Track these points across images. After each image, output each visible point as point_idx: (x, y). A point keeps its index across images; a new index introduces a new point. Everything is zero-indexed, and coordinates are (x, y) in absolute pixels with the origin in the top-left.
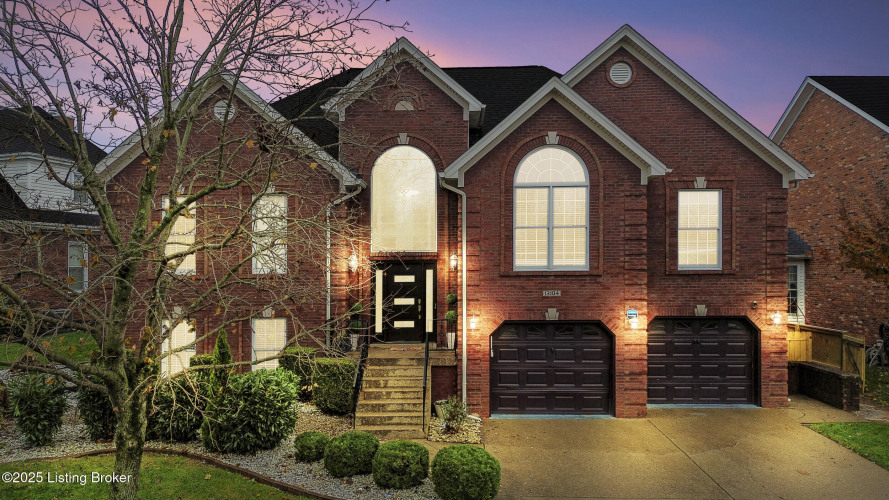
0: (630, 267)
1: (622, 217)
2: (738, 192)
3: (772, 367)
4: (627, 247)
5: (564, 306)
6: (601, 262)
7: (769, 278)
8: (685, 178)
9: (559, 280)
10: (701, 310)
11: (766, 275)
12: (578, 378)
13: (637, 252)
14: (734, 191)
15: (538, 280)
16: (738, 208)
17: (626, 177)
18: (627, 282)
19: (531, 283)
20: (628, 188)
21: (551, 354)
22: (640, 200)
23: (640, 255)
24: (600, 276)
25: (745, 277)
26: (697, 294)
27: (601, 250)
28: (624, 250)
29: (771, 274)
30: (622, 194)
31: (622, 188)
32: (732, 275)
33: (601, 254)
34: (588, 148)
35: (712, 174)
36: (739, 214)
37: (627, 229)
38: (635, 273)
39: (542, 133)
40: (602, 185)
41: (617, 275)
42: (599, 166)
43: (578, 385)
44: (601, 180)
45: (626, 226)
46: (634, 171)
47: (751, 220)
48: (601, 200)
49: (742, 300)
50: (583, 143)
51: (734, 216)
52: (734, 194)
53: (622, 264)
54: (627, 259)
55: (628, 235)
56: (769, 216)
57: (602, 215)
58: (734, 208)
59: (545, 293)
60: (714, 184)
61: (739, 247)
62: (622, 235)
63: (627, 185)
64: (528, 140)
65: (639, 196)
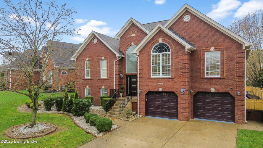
0: (182, 76)
1: (180, 62)
2: (226, 51)
3: (239, 110)
4: (181, 70)
5: (164, 87)
6: (174, 75)
7: (237, 80)
8: (207, 48)
9: (162, 80)
10: (213, 90)
11: (236, 79)
12: (169, 108)
13: (184, 72)
14: (224, 51)
15: (157, 80)
16: (226, 57)
17: (181, 49)
18: (181, 81)
19: (155, 81)
20: (182, 53)
21: (162, 101)
22: (185, 56)
23: (185, 73)
24: (174, 79)
25: (228, 79)
26: (211, 85)
27: (174, 71)
28: (181, 71)
29: (238, 79)
30: (180, 55)
31: (180, 53)
32: (224, 79)
33: (174, 72)
34: (170, 42)
35: (217, 46)
36: (226, 59)
37: (181, 65)
38: (184, 78)
39: (158, 39)
40: (174, 52)
41: (179, 79)
42: (173, 47)
43: (169, 110)
44: (174, 51)
45: (181, 64)
46: (183, 47)
47: (230, 60)
48: (174, 57)
49: (227, 87)
50: (169, 41)
51: (224, 59)
52: (224, 52)
53: (180, 75)
54: (181, 74)
55: (182, 67)
56: (237, 59)
57: (174, 61)
58: (224, 57)
59: (159, 84)
60: (217, 49)
61: (226, 70)
62: (180, 67)
63: (182, 52)
64: (154, 41)
65: (185, 55)
